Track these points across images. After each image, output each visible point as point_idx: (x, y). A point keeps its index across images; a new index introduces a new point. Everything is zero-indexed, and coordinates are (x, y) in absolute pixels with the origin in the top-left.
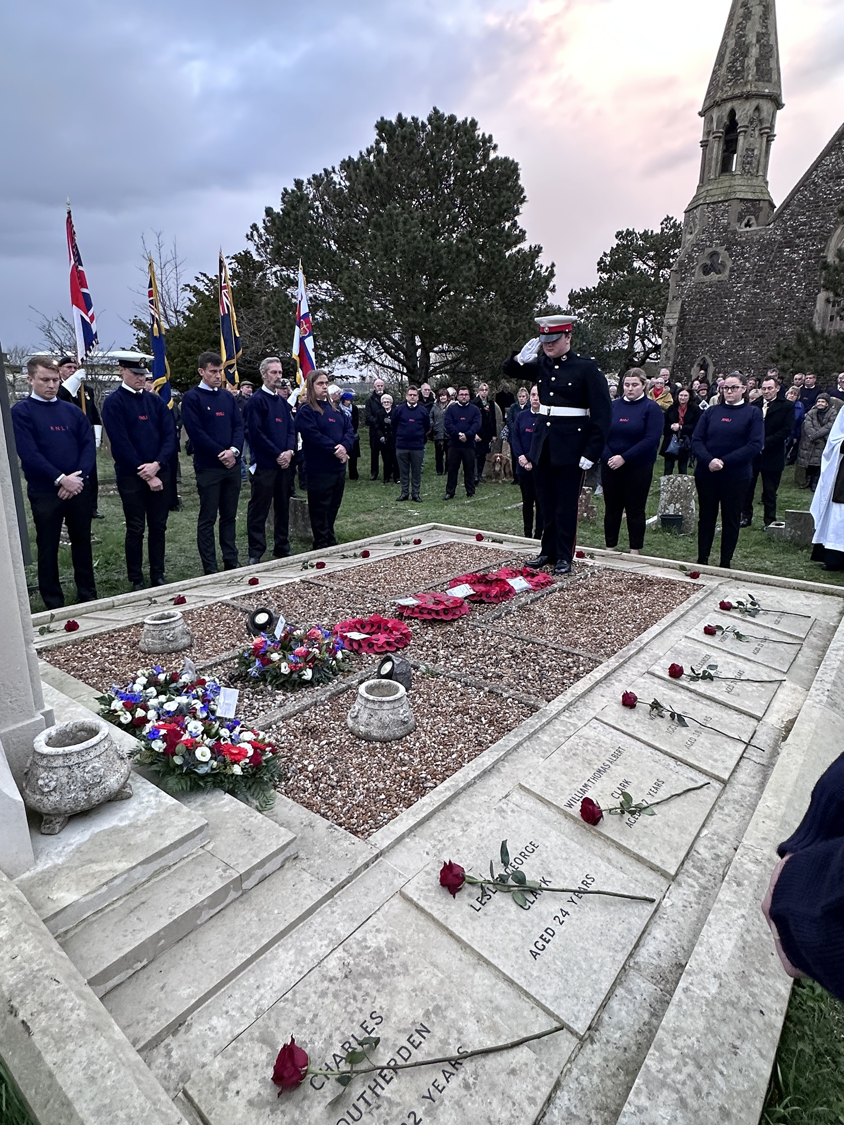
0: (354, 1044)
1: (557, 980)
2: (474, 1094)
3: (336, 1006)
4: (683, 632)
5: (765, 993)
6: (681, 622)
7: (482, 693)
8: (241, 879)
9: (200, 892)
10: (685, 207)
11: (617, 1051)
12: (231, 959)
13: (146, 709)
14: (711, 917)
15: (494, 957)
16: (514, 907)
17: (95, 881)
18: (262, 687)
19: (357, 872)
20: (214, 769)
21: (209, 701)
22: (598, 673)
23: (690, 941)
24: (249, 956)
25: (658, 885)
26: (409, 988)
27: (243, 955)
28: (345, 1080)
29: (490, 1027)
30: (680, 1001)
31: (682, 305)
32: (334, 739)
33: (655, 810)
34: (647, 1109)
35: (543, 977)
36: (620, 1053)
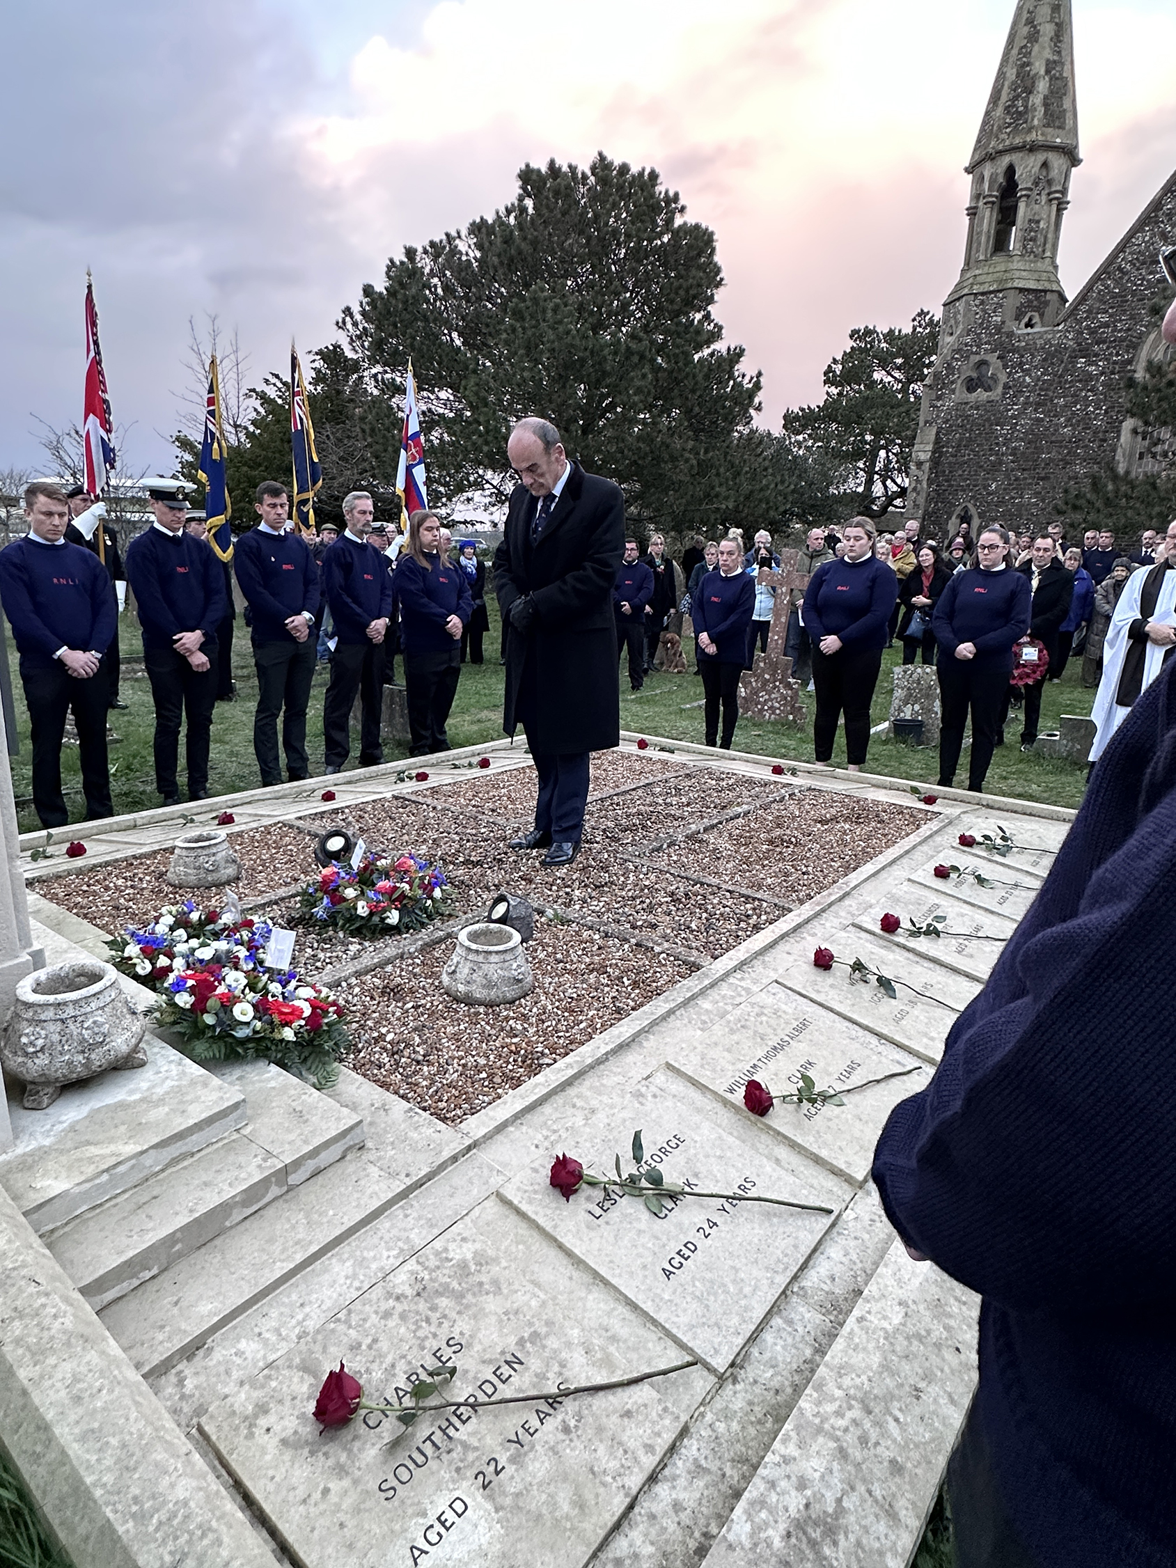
1: (695, 1305)
2: (575, 1439)
3: (403, 1330)
4: (906, 875)
5: (965, 1327)
6: (905, 861)
7: (626, 946)
8: (286, 1170)
9: (230, 1185)
10: (944, 299)
11: (766, 1393)
12: (267, 1270)
13: (171, 956)
15: (614, 1275)
16: (645, 1215)
17: (93, 1167)
18: (331, 933)
19: (442, 1167)
20: (258, 1032)
21: (257, 949)
22: (784, 925)
23: (875, 1263)
24: (292, 1266)
25: (840, 1193)
26: (500, 1311)
27: (285, 1264)
28: (407, 1418)
29: (602, 1360)
30: (851, 1332)
31: (938, 433)
32: (423, 1002)
33: (845, 1100)
34: (795, 1459)
35: (677, 1301)
36: (769, 1396)
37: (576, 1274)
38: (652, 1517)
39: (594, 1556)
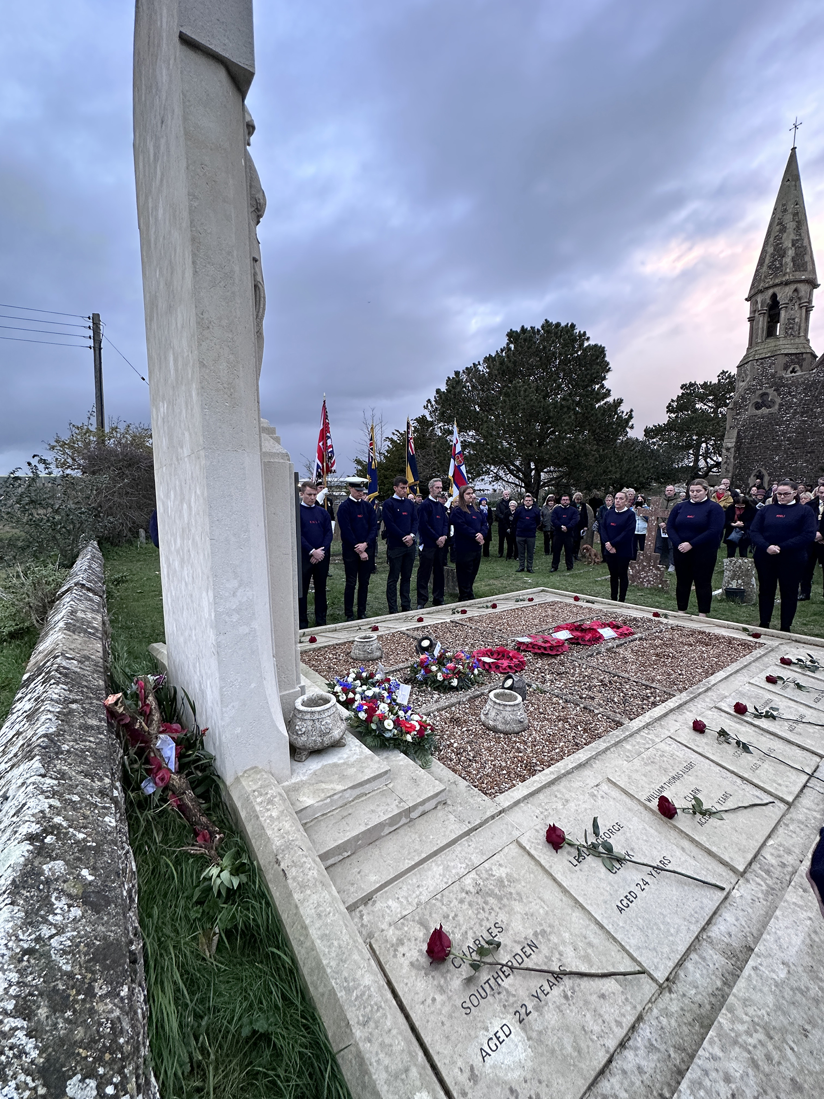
0: (483, 943)
1: (639, 933)
2: (572, 1005)
3: (470, 912)
4: (747, 679)
6: (744, 671)
7: (578, 708)
8: (410, 810)
9: (384, 813)
10: (738, 364)
11: (692, 1005)
12: (401, 863)
13: (355, 693)
14: (778, 913)
15: (587, 904)
16: (603, 870)
17: (324, 794)
18: (425, 688)
19: (486, 821)
20: (395, 735)
21: (392, 693)
22: (671, 703)
23: (759, 930)
24: (413, 863)
25: (728, 877)
26: (523, 912)
27: (409, 861)
28: (475, 966)
29: (584, 956)
30: (750, 976)
31: (738, 433)
32: (471, 728)
33: (724, 817)
34: (720, 1059)
35: (627, 927)
36: (695, 1007)
37: (564, 899)
38: (624, 1072)
39: (589, 1088)
